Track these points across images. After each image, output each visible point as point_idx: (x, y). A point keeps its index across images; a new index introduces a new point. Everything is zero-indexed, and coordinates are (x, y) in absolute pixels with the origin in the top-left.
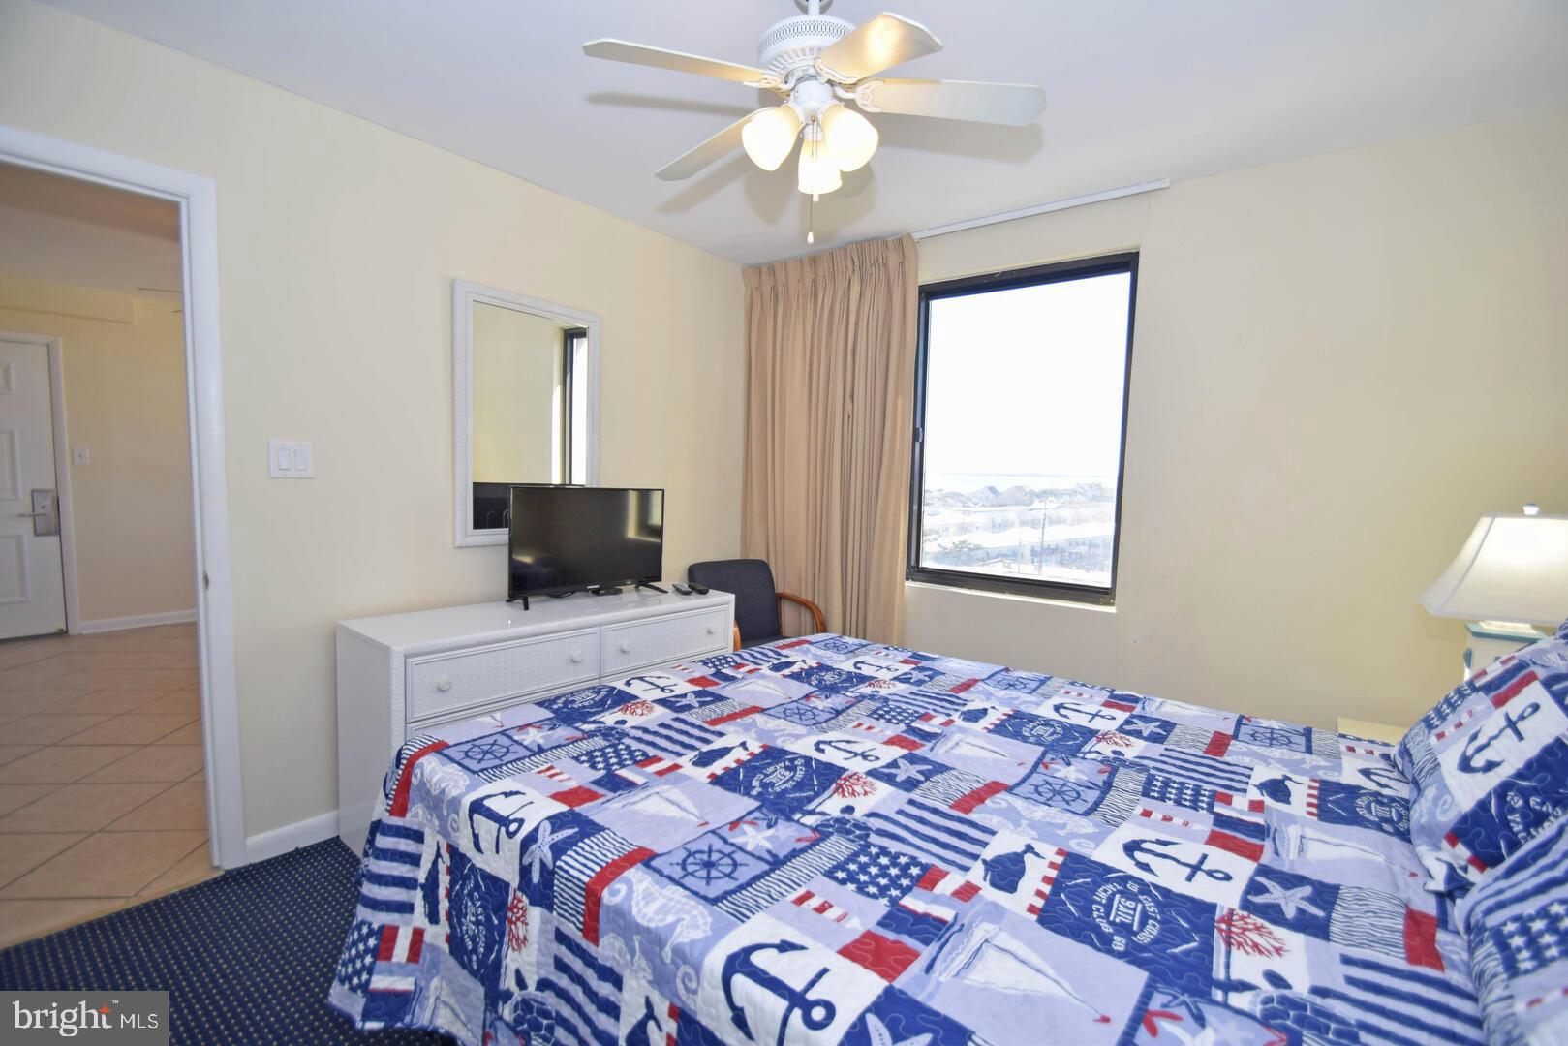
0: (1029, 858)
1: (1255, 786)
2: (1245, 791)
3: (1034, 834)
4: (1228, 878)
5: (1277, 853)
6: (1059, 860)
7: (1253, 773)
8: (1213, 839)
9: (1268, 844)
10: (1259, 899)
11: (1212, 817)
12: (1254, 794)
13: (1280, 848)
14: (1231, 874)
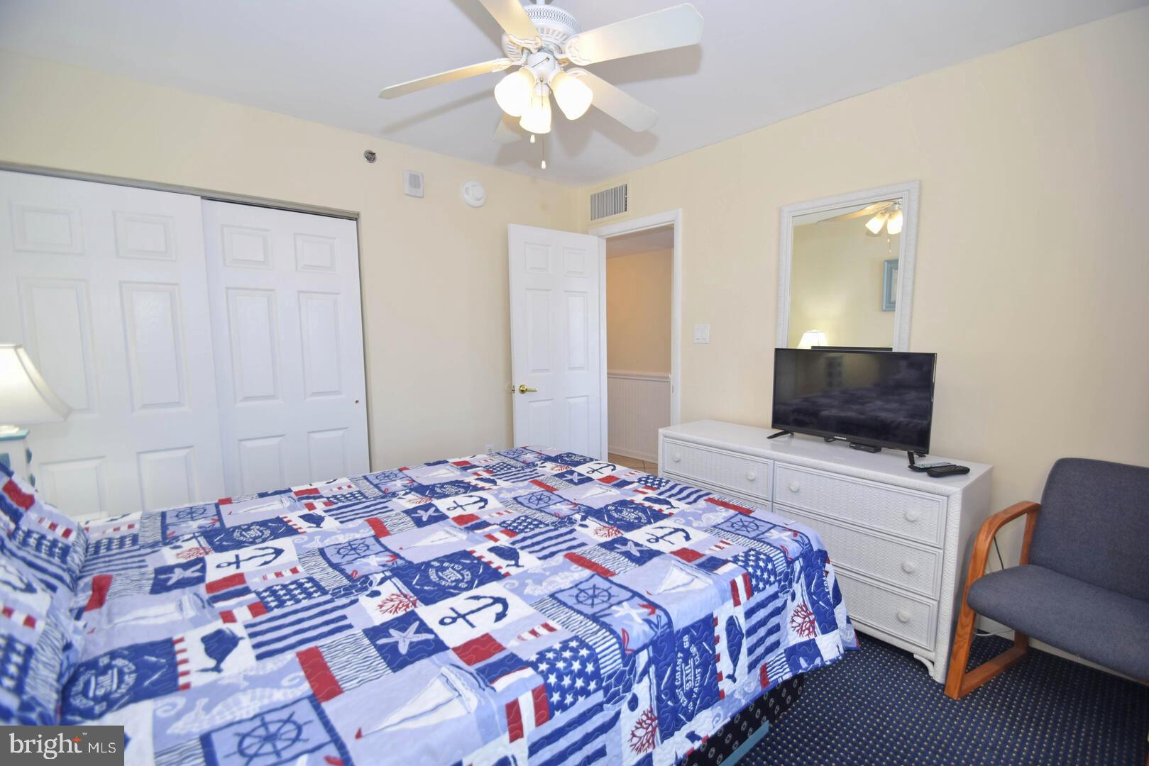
0: (211, 663)
1: (242, 638)
2: (247, 627)
3: (225, 682)
4: (219, 566)
5: (198, 595)
6: (182, 681)
7: (253, 653)
8: (240, 578)
9: (206, 596)
10: (199, 566)
11: (253, 590)
12: (237, 629)
13: (196, 598)
14: (219, 569)
